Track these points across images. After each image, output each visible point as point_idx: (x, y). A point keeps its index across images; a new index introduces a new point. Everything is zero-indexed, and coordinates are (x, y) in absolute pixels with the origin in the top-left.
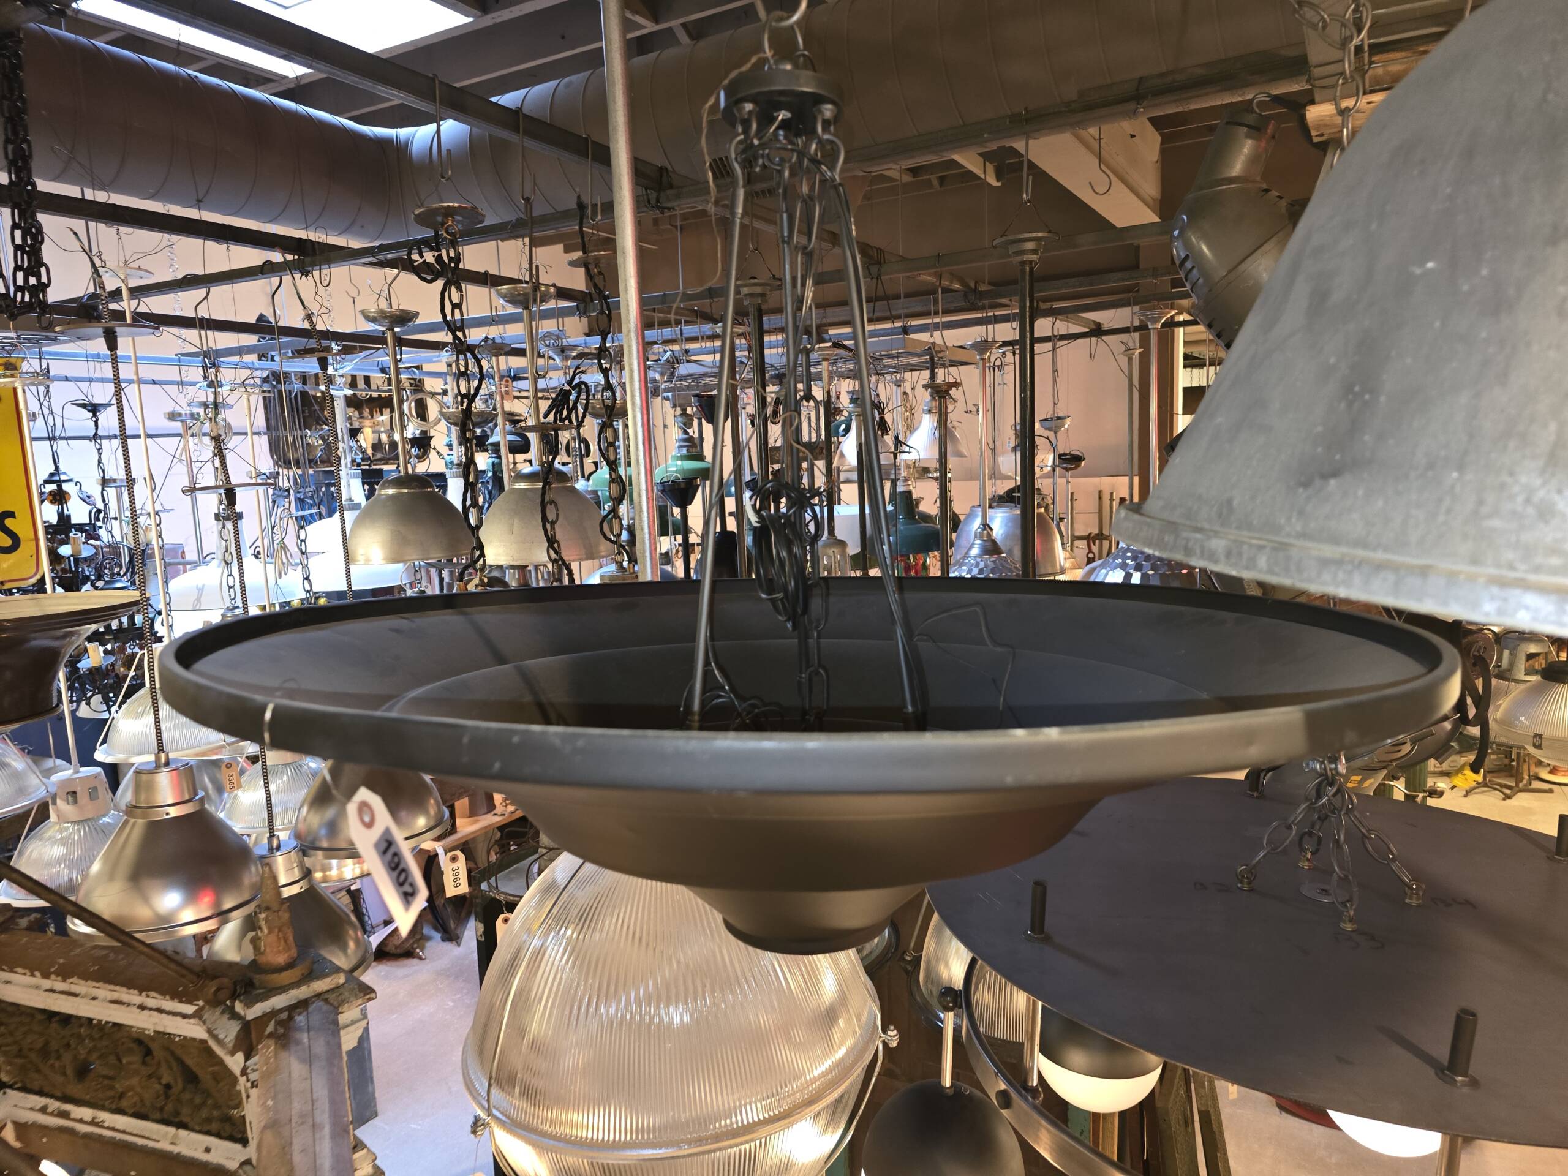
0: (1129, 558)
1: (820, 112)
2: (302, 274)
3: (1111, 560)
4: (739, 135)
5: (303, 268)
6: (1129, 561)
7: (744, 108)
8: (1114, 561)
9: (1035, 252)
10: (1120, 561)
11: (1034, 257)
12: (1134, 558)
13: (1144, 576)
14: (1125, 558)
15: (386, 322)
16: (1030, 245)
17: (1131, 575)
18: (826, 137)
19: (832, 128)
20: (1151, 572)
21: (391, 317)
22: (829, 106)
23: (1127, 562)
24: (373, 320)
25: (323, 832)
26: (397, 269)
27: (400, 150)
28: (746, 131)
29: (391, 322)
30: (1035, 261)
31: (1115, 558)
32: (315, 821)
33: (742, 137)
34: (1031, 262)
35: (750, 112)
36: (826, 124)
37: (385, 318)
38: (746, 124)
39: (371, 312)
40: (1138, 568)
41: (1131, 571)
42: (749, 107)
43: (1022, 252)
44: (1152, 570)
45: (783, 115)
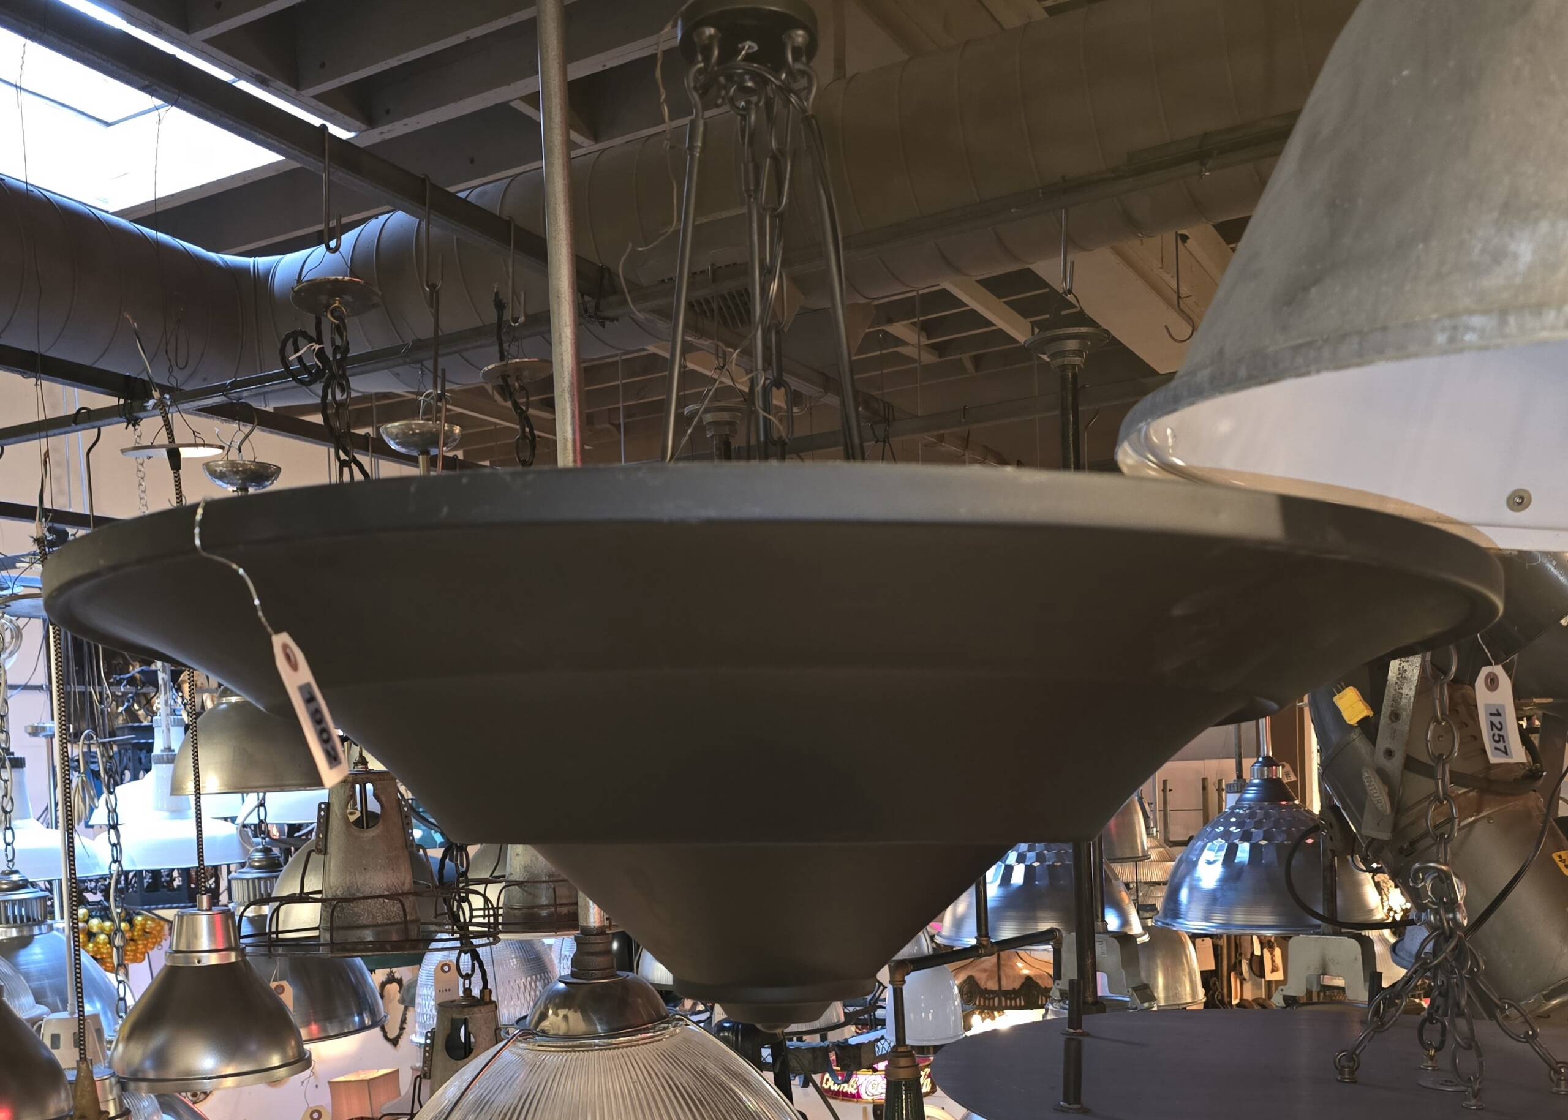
0: (1233, 824)
1: (790, 37)
2: (128, 424)
3: (1209, 829)
4: (699, 62)
5: (131, 414)
6: (1232, 829)
7: (704, 33)
8: (1213, 829)
9: (1078, 353)
10: (1222, 828)
11: (1077, 360)
12: (1238, 825)
13: (1255, 849)
14: (1226, 825)
15: (238, 479)
16: (1072, 345)
17: (1237, 846)
18: (798, 66)
19: (804, 59)
20: (1264, 843)
21: (244, 471)
22: (800, 32)
23: (1231, 829)
24: (221, 476)
25: (148, 1064)
26: (252, 423)
27: (260, 282)
28: (707, 58)
29: (244, 480)
30: (1079, 366)
31: (1217, 825)
32: (137, 1054)
33: (702, 65)
34: (1074, 366)
35: (711, 36)
36: (797, 52)
37: (237, 473)
38: (707, 51)
39: (219, 466)
40: (1246, 837)
41: (1237, 841)
42: (710, 31)
43: (1063, 354)
44: (1264, 839)
45: (749, 46)
